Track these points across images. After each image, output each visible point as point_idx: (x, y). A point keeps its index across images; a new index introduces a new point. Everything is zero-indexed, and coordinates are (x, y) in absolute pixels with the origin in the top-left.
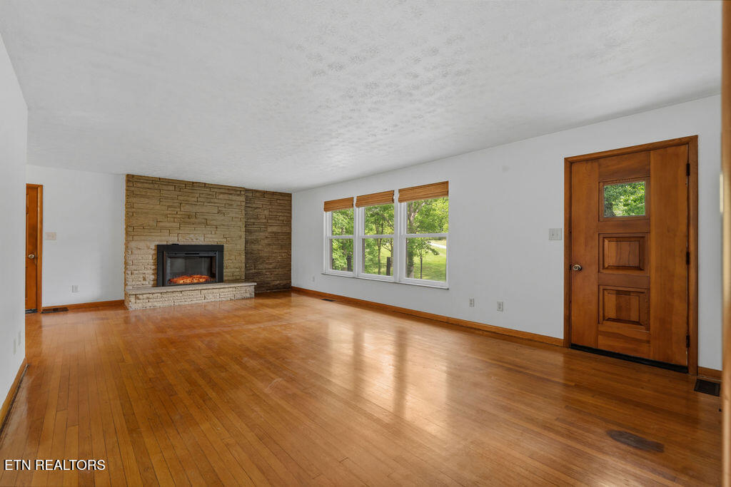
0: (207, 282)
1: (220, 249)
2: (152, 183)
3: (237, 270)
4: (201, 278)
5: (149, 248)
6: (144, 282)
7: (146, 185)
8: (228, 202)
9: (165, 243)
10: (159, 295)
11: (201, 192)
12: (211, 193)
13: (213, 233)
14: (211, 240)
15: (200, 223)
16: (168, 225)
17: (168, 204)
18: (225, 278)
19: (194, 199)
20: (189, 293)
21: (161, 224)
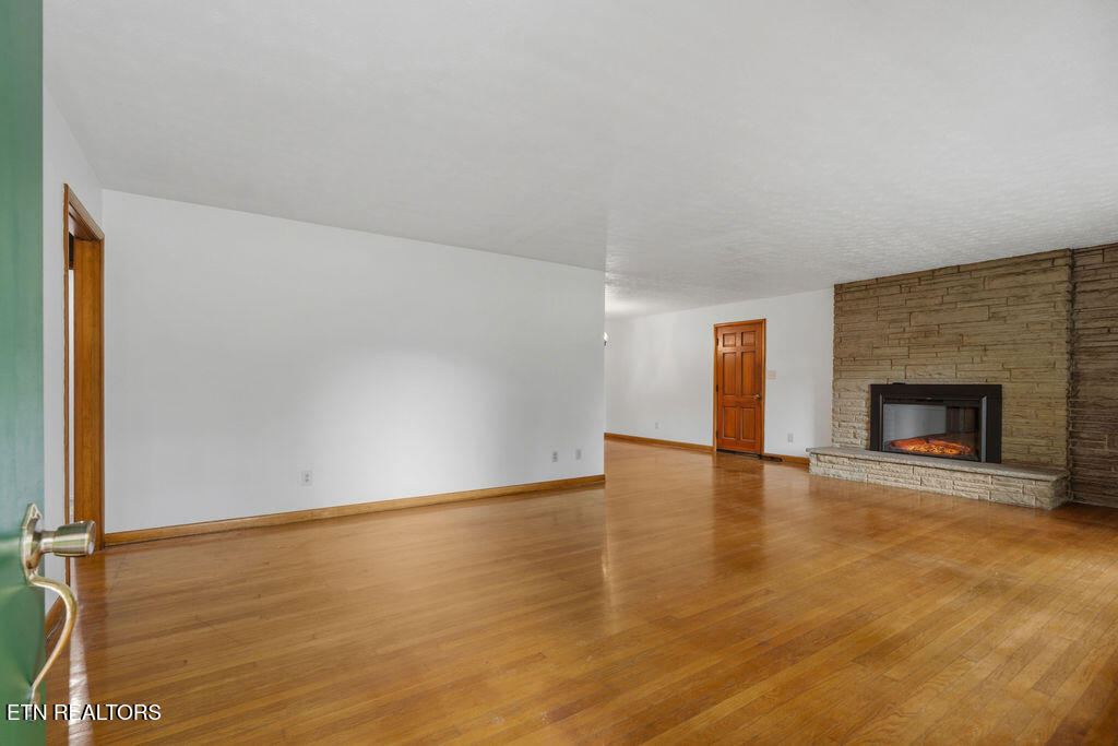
0: (959, 458)
1: (994, 393)
2: (866, 289)
3: (1043, 442)
4: (947, 447)
5: (860, 389)
6: (854, 441)
7: (857, 295)
8: (1013, 291)
9: (884, 382)
10: (846, 460)
11: (949, 284)
12: (972, 282)
13: (977, 360)
14: (969, 374)
15: (948, 343)
16: (888, 351)
17: (889, 317)
18: (1004, 456)
19: (933, 301)
20: (892, 467)
21: (877, 351)
